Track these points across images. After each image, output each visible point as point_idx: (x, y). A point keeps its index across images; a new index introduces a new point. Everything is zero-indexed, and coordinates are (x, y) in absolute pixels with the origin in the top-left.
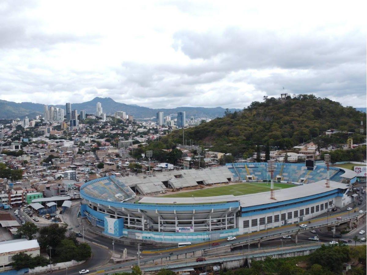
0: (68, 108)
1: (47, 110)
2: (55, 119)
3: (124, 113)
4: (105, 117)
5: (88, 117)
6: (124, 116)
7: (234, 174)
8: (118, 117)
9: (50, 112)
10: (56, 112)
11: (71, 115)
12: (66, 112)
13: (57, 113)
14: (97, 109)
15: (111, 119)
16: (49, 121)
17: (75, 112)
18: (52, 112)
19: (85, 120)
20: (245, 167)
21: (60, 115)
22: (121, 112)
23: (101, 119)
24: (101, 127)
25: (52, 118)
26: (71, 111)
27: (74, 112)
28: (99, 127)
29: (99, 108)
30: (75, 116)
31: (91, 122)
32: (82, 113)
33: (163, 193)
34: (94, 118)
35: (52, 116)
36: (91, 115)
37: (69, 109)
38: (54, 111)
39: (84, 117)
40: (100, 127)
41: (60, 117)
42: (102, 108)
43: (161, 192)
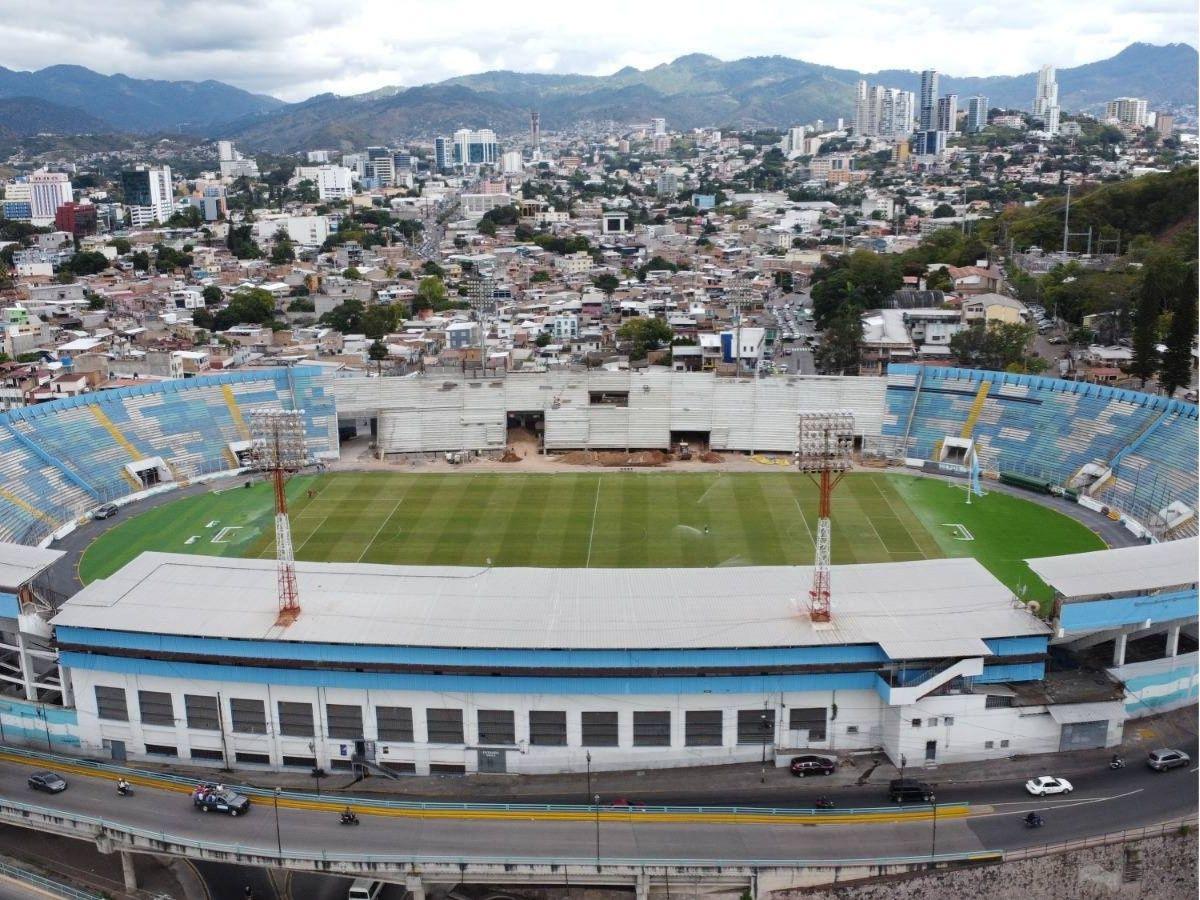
0: (927, 87)
1: (864, 98)
2: (884, 128)
3: (1141, 105)
4: (1054, 121)
5: (997, 120)
6: (1140, 117)
7: (893, 420)
8: (1113, 121)
9: (873, 104)
10: (890, 102)
11: (934, 113)
12: (919, 102)
13: (891, 108)
14: (1040, 90)
15: (1078, 130)
16: (865, 135)
17: (949, 104)
18: (878, 105)
19: (984, 131)
20: (973, 394)
21: (901, 115)
22: (1131, 100)
23: (1041, 126)
24: (1010, 160)
25: (876, 125)
26: (935, 98)
27: (944, 103)
28: (1001, 158)
29: (1045, 87)
30: (948, 119)
31: (1000, 140)
32: (973, 106)
33: (452, 462)
34: (1017, 122)
35: (877, 119)
36: (1011, 113)
37: (930, 91)
38: (884, 100)
39: (981, 122)
40: (1007, 157)
41: (901, 120)
42: (1056, 88)
43: (449, 456)
